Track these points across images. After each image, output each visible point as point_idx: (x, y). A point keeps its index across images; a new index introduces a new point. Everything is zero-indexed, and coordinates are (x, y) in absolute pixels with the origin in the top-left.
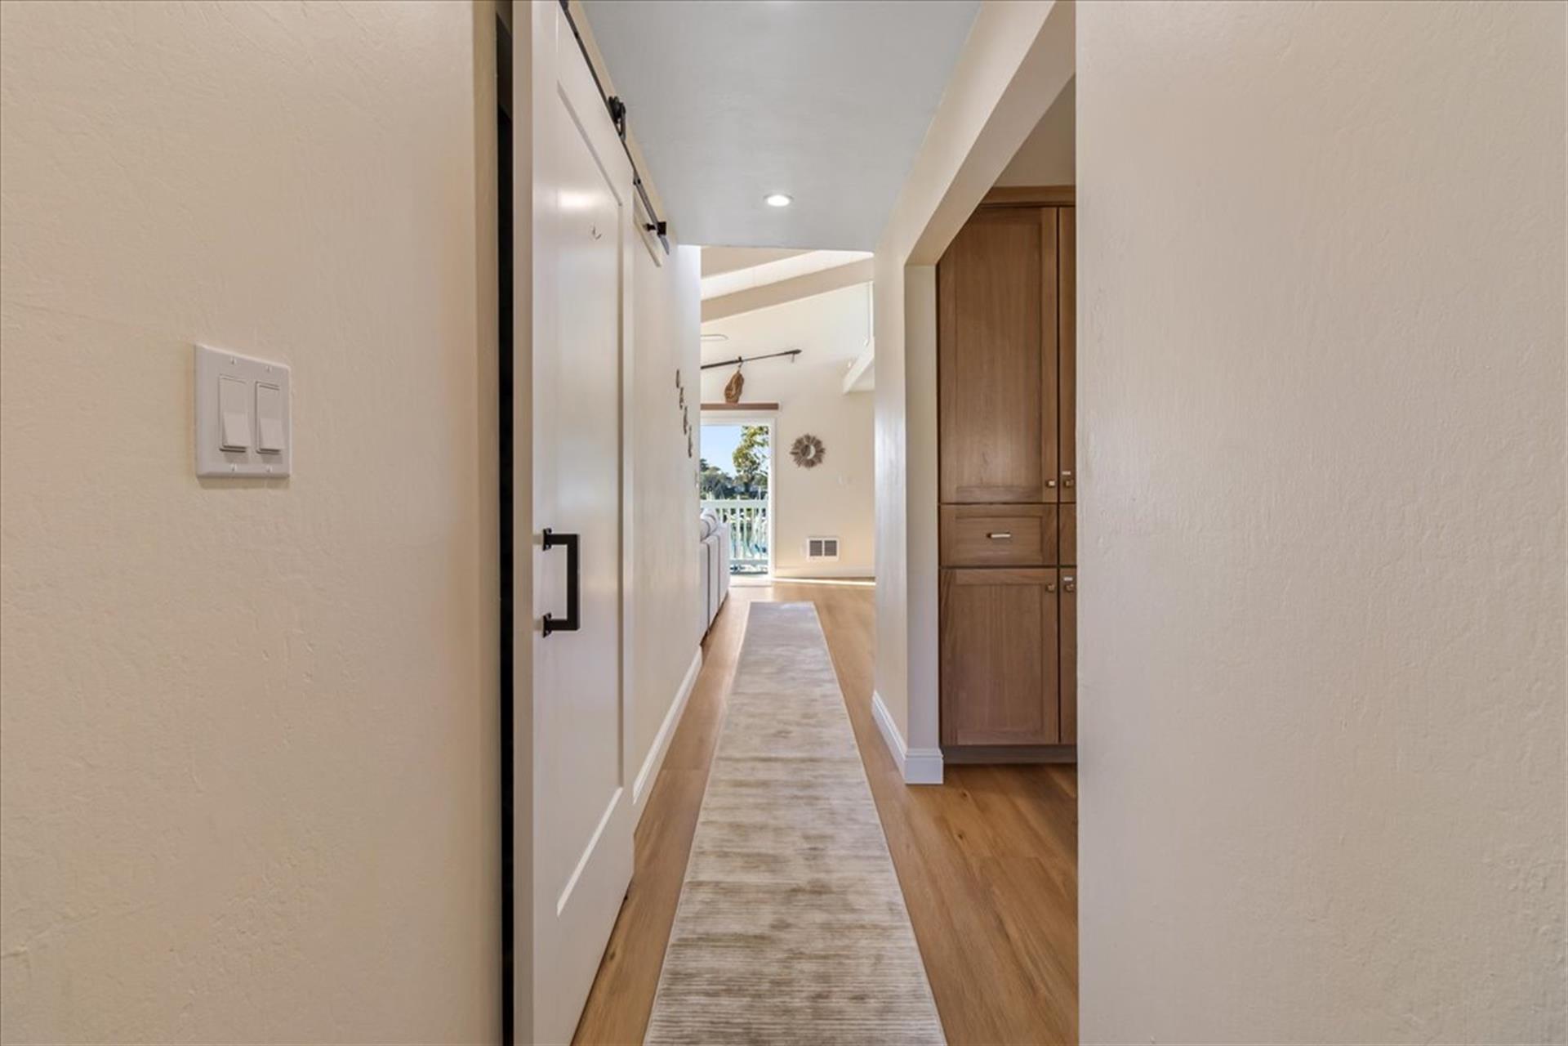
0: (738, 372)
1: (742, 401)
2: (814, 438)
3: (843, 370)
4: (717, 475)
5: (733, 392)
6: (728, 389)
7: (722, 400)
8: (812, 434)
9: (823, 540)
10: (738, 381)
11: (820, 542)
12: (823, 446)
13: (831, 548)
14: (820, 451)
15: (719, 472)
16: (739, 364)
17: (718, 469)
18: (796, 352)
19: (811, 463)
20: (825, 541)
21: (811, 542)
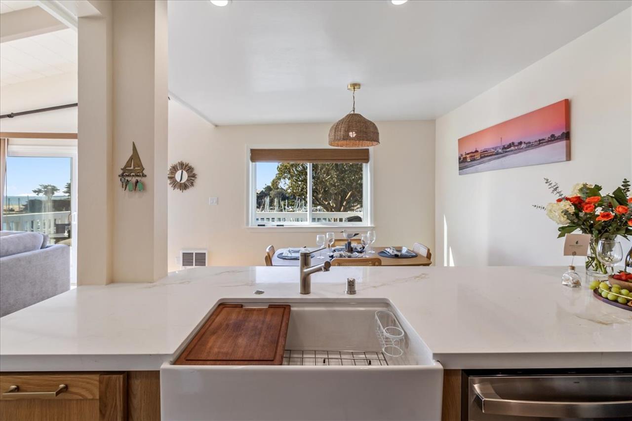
2: (187, 165)
8: (184, 160)
11: (193, 253)
12: (195, 172)
13: (201, 259)
14: (193, 176)
19: (184, 187)
20: (196, 253)
21: (184, 253)
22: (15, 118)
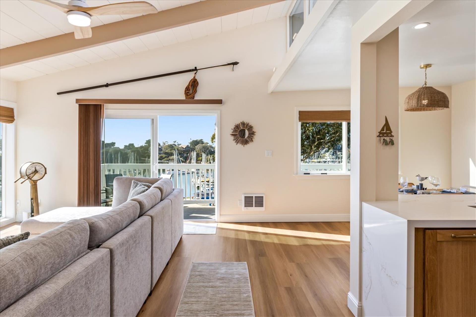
0: (194, 77)
1: (197, 97)
2: (248, 125)
3: (268, 77)
4: (208, 146)
5: (191, 92)
6: (187, 89)
7: (183, 97)
8: (246, 121)
9: (254, 196)
10: (194, 84)
11: (253, 197)
12: (254, 130)
13: (259, 202)
14: (252, 134)
15: (209, 145)
16: (195, 72)
17: (208, 143)
18: (236, 63)
19: (245, 142)
20: (255, 197)
21: (245, 197)
22: (110, 87)
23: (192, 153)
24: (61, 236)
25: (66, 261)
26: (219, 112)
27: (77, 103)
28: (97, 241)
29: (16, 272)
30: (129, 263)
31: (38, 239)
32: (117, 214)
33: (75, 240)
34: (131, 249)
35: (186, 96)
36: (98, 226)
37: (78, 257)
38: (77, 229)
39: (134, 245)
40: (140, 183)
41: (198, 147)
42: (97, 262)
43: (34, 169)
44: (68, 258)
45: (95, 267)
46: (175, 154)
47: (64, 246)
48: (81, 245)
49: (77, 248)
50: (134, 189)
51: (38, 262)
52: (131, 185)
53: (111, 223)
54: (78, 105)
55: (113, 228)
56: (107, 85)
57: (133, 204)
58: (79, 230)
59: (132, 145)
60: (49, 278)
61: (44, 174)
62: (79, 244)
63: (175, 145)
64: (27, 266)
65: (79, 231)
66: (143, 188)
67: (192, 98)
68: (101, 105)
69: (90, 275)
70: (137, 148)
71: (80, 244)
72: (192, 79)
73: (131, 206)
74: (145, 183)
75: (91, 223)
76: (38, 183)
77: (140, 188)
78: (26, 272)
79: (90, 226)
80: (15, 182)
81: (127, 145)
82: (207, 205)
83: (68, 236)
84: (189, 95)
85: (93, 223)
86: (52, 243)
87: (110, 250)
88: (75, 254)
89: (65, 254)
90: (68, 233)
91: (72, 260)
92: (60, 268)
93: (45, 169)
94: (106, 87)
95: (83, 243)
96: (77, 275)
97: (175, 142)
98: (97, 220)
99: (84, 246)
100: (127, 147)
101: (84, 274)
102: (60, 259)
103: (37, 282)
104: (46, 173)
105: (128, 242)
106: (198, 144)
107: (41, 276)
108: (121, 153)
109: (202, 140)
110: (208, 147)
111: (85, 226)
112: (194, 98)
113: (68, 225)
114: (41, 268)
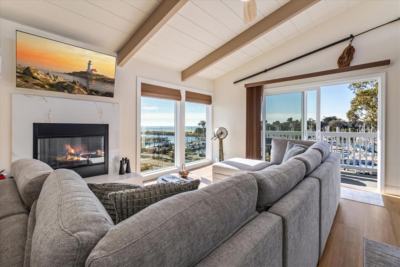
0: (350, 45)
5: (345, 60)
6: (342, 58)
7: (336, 67)
10: (350, 51)
15: (342, 120)
16: (351, 39)
22: (268, 72)
23: (326, 127)
24: (227, 194)
25: (232, 228)
26: (384, 74)
27: (245, 87)
28: (265, 202)
29: (161, 248)
30: (301, 234)
31: (201, 193)
32: (285, 172)
33: (242, 200)
34: (303, 217)
35: (339, 66)
36: (266, 184)
37: (246, 222)
38: (245, 186)
39: (306, 212)
40: (295, 145)
41: (331, 123)
42: (268, 237)
43: (221, 131)
44: (234, 223)
45: (266, 244)
46: (311, 128)
47: (229, 208)
48: (249, 207)
49: (245, 211)
50: (290, 149)
51: (196, 230)
52: (287, 146)
53: (280, 183)
54: (246, 89)
55: (282, 189)
56: (266, 71)
57: (299, 164)
58: (247, 188)
59: (278, 122)
60: (211, 251)
61: (226, 135)
62: (246, 205)
63: (311, 121)
64: (180, 236)
65: (246, 190)
66: (300, 149)
67: (347, 65)
68: (261, 86)
69: (261, 256)
70: (281, 124)
71: (248, 205)
72: (347, 48)
73: (297, 166)
74: (300, 145)
75: (260, 181)
76: (223, 140)
77: (297, 149)
78: (178, 248)
79: (258, 184)
80: (212, 139)
81: (275, 122)
82: (342, 169)
83: (235, 194)
84: (343, 63)
85: (261, 180)
86: (216, 202)
87: (282, 219)
88: (243, 218)
89: (230, 219)
90: (235, 190)
91: (239, 225)
92: (224, 236)
93: (227, 132)
94: (265, 72)
95: (251, 204)
96: (245, 258)
97: (310, 119)
98: (265, 177)
99: (252, 208)
100: (275, 123)
101: (253, 256)
102: (224, 226)
103: (193, 260)
104: (227, 135)
105: (300, 209)
106: (331, 120)
107: (199, 251)
108: (271, 127)
109: (335, 117)
110: (341, 122)
111: (253, 183)
112: (349, 66)
113: (235, 180)
114: (199, 239)
